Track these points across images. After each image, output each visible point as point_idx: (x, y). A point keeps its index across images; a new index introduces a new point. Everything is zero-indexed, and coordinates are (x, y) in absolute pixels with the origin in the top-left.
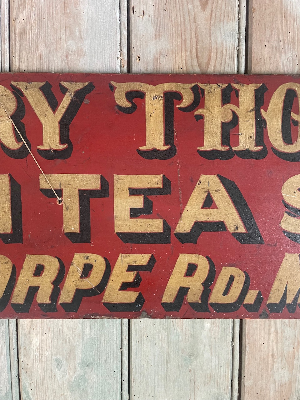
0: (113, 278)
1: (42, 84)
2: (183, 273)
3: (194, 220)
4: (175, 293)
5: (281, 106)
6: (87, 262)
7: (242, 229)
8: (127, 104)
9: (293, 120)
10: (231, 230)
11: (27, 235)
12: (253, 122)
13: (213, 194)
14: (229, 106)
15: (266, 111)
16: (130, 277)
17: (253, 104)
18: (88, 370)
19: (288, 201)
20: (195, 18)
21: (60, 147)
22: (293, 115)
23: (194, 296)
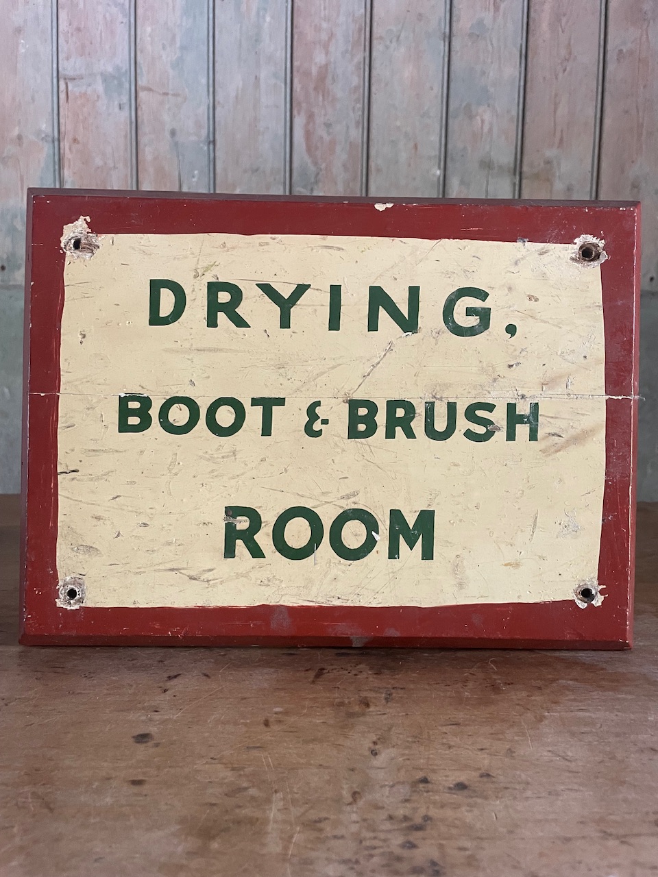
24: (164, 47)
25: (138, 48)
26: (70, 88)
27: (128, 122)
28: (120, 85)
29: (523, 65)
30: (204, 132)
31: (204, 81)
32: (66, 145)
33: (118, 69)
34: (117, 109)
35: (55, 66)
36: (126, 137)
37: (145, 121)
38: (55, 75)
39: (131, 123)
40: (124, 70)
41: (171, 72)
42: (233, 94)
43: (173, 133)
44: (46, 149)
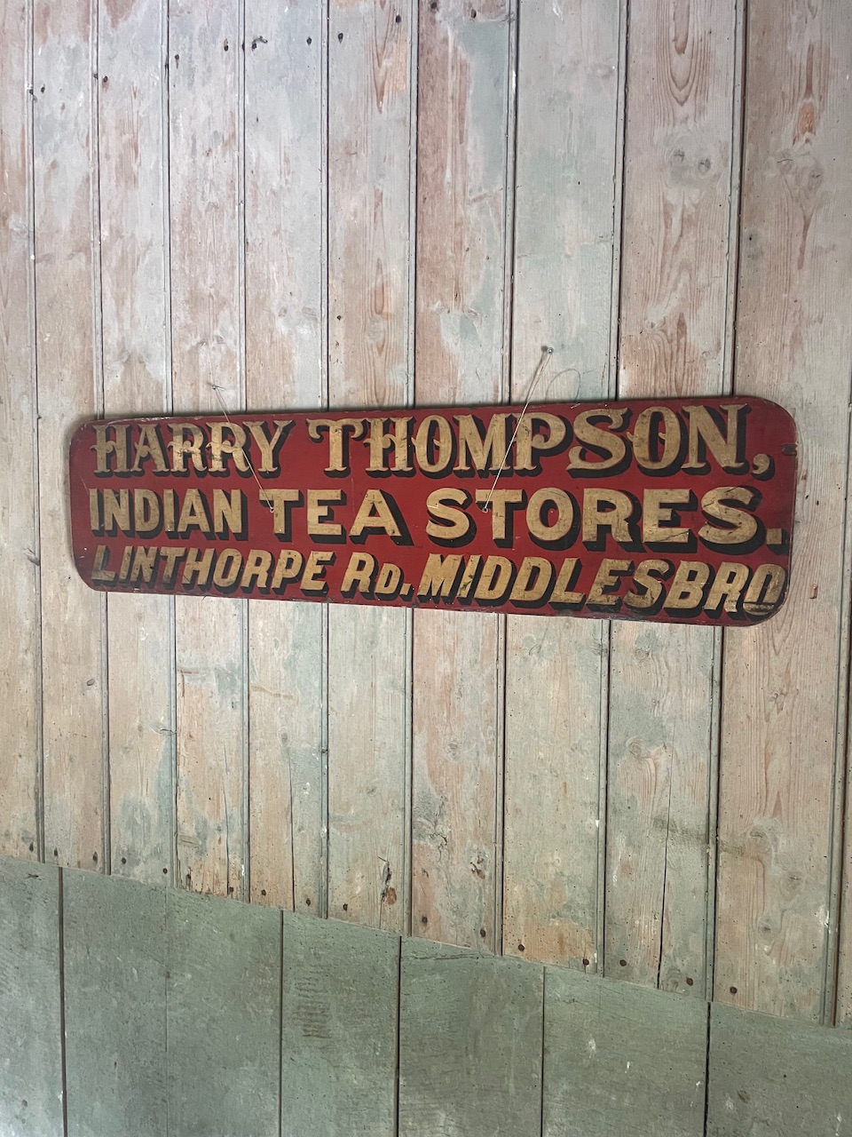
0: (307, 569)
1: (262, 423)
2: (356, 568)
3: (363, 526)
4: (350, 584)
5: (426, 434)
6: (290, 556)
7: (398, 534)
8: (317, 436)
9: (435, 446)
10: (390, 533)
11: (251, 534)
12: (406, 448)
13: (377, 506)
14: (388, 436)
15: (415, 439)
16: (319, 570)
17: (406, 434)
18: (297, 651)
19: (431, 511)
20: (374, 363)
21: (273, 470)
22: (435, 442)
23: (363, 587)
24: (276, 645)
25: (251, 642)
26: (186, 681)
27: (240, 721)
28: (233, 682)
29: (716, 696)
30: (316, 741)
31: (317, 684)
32: (181, 741)
33: (231, 665)
34: (230, 708)
35: (173, 656)
36: (238, 738)
37: (257, 724)
38: (173, 666)
39: (243, 723)
40: (237, 667)
41: (283, 672)
42: (347, 701)
43: (285, 739)
44: (163, 743)
